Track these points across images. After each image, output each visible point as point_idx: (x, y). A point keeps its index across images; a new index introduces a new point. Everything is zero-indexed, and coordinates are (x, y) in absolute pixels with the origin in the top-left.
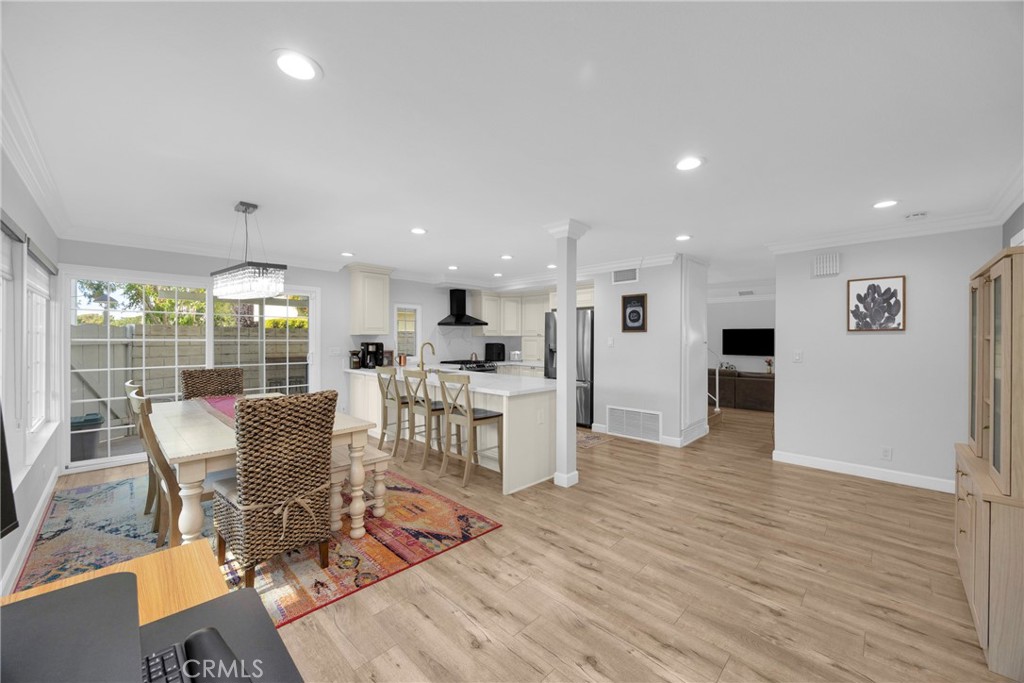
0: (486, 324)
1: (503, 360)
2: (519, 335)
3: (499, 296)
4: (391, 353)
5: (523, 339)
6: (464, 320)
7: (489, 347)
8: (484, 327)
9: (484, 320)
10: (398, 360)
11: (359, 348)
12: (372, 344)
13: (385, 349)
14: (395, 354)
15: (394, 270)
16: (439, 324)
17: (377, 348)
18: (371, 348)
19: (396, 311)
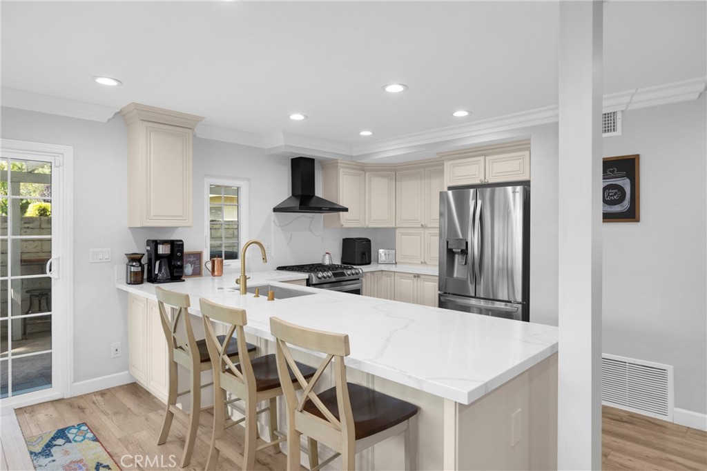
0: (346, 210)
1: (369, 263)
2: (393, 226)
3: (363, 169)
4: (199, 256)
5: (397, 231)
6: (313, 204)
7: (348, 244)
8: (341, 213)
9: (343, 204)
10: (209, 266)
11: (142, 249)
12: (164, 242)
13: (187, 249)
14: (206, 257)
15: (198, 119)
16: (275, 210)
17: (172, 249)
18: (163, 250)
19: (207, 190)
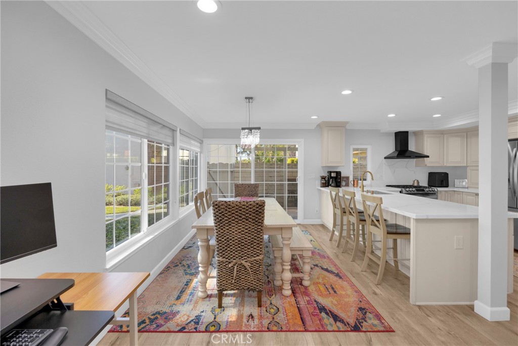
0: (428, 157)
1: (447, 186)
2: (465, 165)
3: (442, 134)
4: (348, 178)
5: (468, 168)
6: (407, 154)
7: (432, 176)
8: (425, 159)
9: (426, 154)
10: (352, 182)
11: (326, 174)
12: (334, 172)
13: (342, 175)
14: (351, 179)
16: (385, 158)
17: (337, 175)
18: (333, 175)
19: (352, 150)
